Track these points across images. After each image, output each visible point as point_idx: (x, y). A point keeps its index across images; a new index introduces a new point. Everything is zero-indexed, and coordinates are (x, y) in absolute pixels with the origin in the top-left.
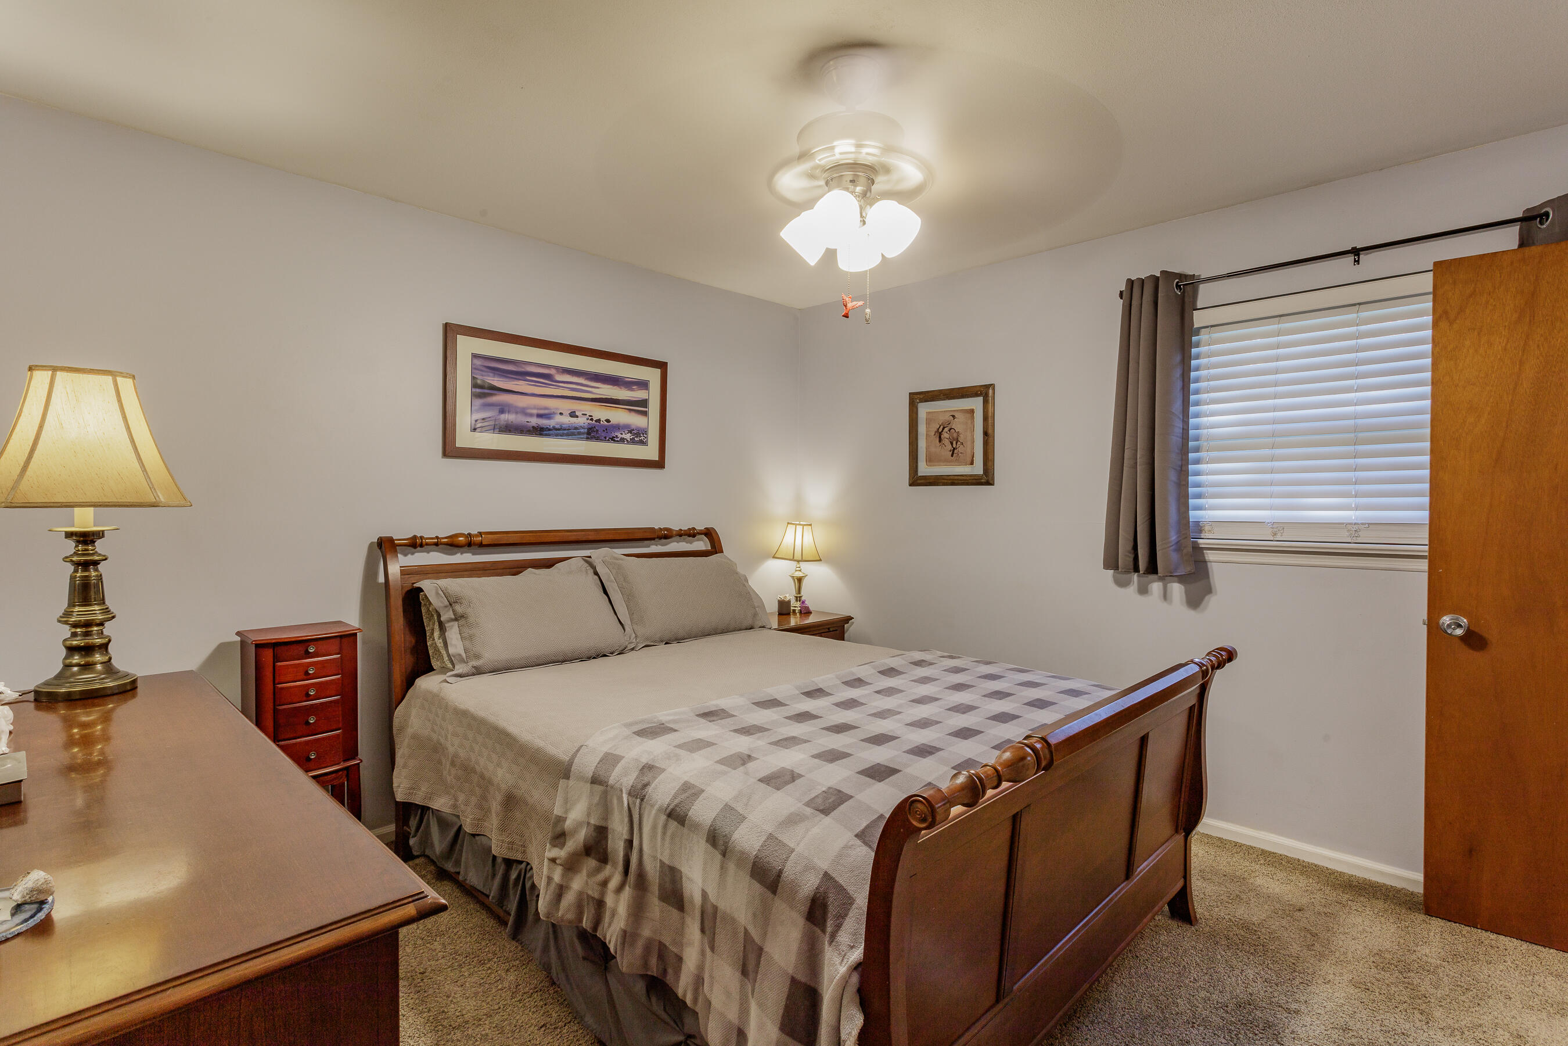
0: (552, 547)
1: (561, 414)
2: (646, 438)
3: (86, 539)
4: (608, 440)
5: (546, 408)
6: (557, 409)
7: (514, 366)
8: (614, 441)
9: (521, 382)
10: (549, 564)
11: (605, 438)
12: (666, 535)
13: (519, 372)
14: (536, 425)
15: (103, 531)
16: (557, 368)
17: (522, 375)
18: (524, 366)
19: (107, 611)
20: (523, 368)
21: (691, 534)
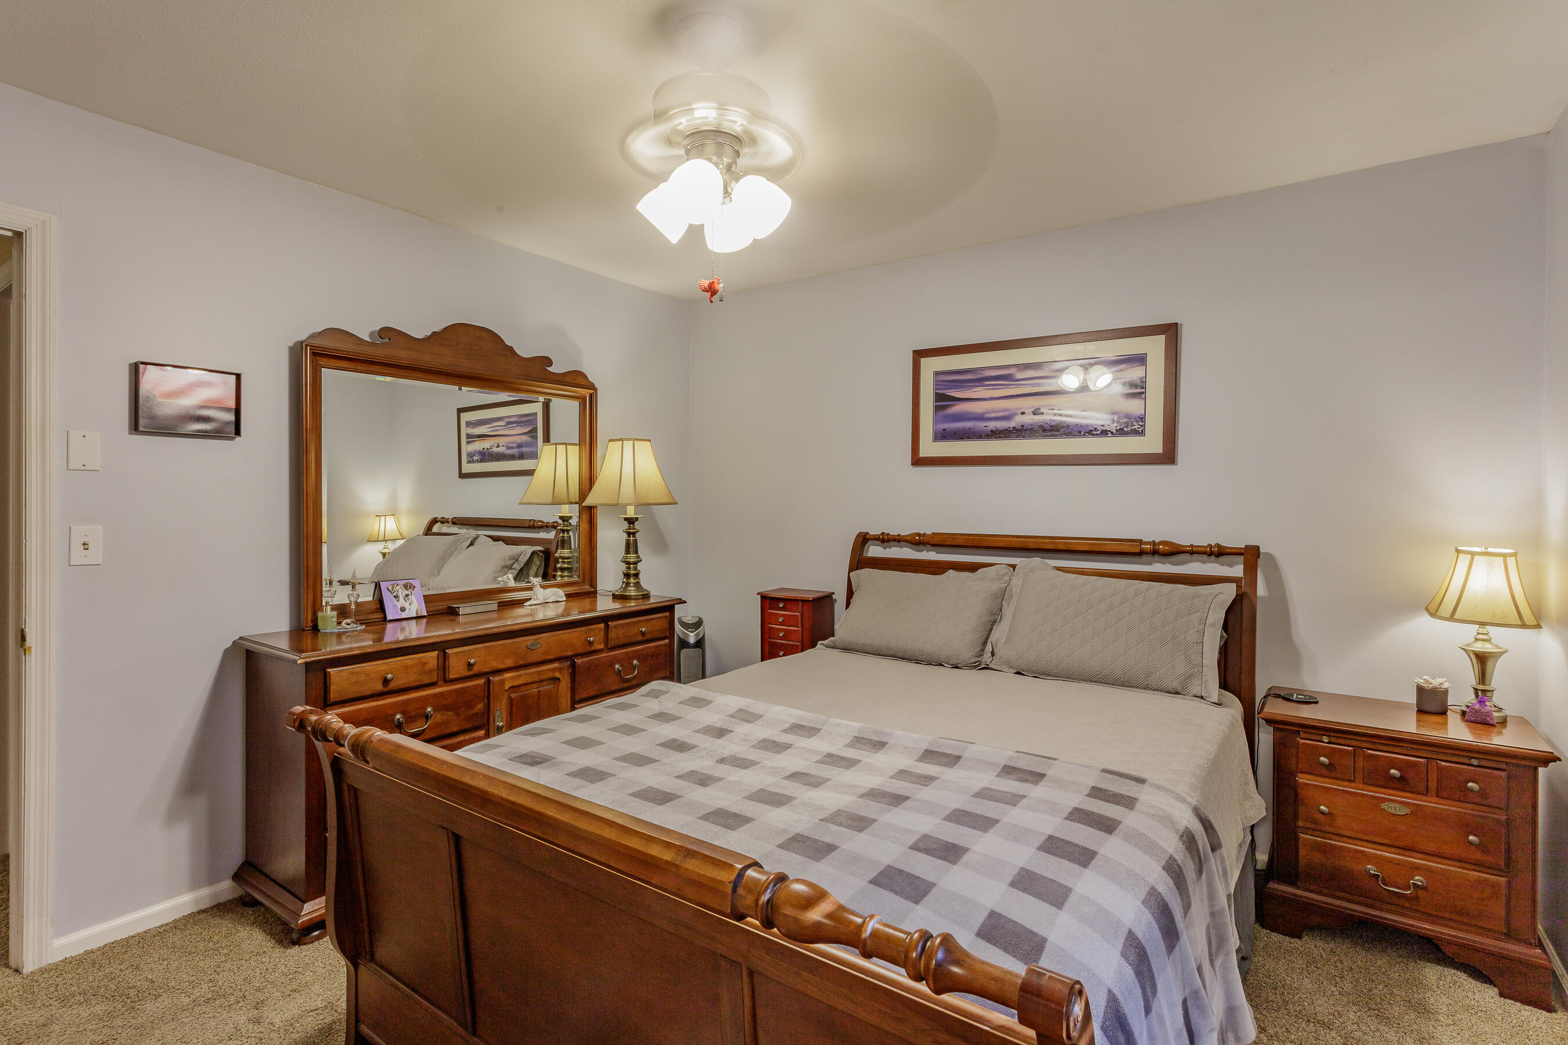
0: (1007, 553)
1: (1023, 413)
2: (1142, 426)
3: (631, 521)
4: (1084, 435)
5: (1005, 410)
6: (1019, 409)
7: (974, 375)
8: (1093, 435)
9: (979, 389)
10: (973, 568)
11: (1080, 432)
12: (1172, 552)
13: (978, 378)
14: (994, 429)
15: (638, 518)
16: (1016, 366)
17: (981, 381)
18: (982, 372)
19: (638, 557)
20: (981, 374)
21: (1218, 553)
